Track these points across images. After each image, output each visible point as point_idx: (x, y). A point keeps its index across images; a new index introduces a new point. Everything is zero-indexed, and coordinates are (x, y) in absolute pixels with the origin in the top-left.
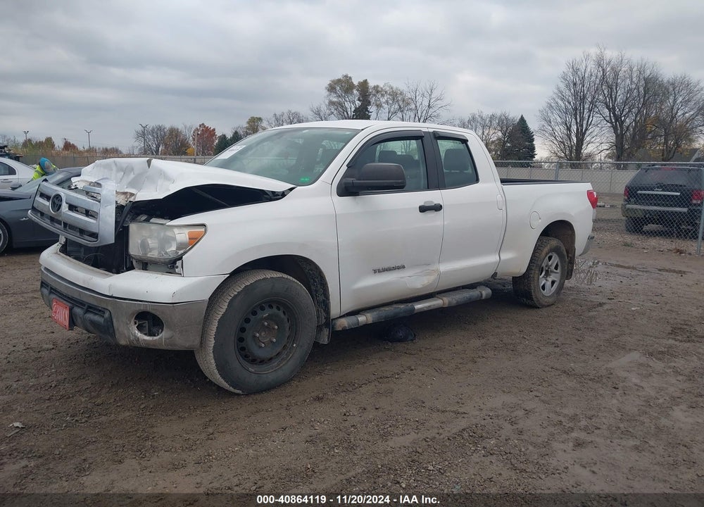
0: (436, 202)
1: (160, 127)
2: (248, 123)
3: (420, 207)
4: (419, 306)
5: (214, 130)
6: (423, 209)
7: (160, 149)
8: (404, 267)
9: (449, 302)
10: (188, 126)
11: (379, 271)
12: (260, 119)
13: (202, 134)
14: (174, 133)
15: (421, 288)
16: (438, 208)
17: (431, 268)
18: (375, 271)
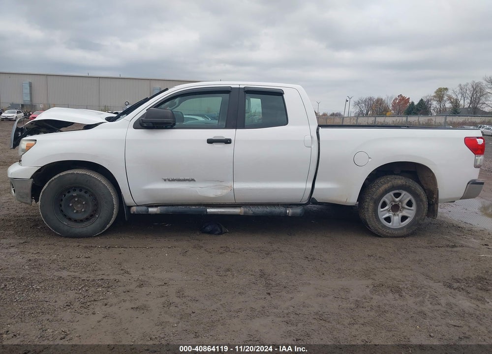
0: (227, 137)
1: (371, 98)
2: (436, 92)
3: (208, 140)
4: (210, 210)
5: (409, 98)
6: (210, 141)
7: (369, 113)
8: (193, 180)
9: (245, 212)
10: (390, 96)
11: (169, 180)
12: (446, 89)
13: (399, 102)
14: (380, 102)
15: (213, 198)
16: (228, 141)
17: (224, 184)
18: (165, 180)
